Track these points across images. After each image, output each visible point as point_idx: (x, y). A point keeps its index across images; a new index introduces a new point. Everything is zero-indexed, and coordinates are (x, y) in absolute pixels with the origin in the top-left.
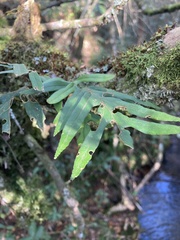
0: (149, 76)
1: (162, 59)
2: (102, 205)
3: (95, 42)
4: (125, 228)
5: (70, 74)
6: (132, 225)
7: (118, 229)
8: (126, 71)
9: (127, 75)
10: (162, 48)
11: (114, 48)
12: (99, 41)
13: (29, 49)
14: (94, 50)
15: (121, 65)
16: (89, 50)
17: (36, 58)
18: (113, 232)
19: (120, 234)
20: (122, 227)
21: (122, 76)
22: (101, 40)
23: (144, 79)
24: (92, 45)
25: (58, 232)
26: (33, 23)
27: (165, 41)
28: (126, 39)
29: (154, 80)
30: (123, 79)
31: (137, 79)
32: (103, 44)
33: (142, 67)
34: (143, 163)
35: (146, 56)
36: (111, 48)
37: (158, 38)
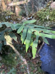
0: (47, 19)
1: (51, 13)
2: (29, 57)
3: (19, 8)
4: (37, 62)
5: (19, 21)
6: (39, 61)
7: (35, 63)
8: (39, 18)
9: (40, 19)
10: (51, 9)
11: (26, 9)
12: (20, 7)
13: (3, 14)
14: (19, 10)
15: (37, 16)
16: (17, 10)
17: (7, 17)
18: (34, 64)
19: (36, 64)
20: (36, 62)
21: (38, 19)
22: (21, 7)
23: (46, 20)
24: (18, 9)
25: (18, 68)
26: (3, 5)
27: (51, 6)
28: (29, 5)
29: (49, 20)
30: (38, 20)
31: (43, 20)
32: (21, 8)
33: (45, 16)
34: (39, 43)
35: (46, 12)
36: (25, 9)
37: (49, 6)
